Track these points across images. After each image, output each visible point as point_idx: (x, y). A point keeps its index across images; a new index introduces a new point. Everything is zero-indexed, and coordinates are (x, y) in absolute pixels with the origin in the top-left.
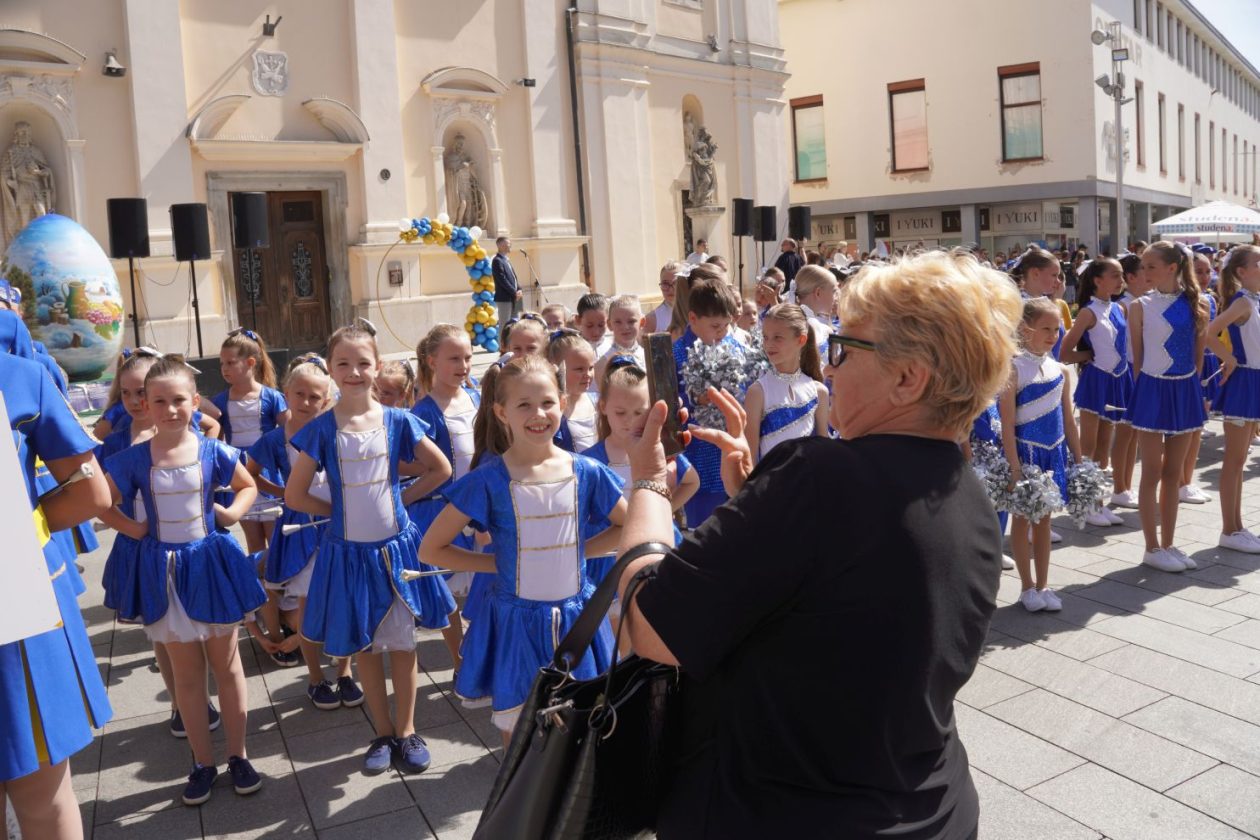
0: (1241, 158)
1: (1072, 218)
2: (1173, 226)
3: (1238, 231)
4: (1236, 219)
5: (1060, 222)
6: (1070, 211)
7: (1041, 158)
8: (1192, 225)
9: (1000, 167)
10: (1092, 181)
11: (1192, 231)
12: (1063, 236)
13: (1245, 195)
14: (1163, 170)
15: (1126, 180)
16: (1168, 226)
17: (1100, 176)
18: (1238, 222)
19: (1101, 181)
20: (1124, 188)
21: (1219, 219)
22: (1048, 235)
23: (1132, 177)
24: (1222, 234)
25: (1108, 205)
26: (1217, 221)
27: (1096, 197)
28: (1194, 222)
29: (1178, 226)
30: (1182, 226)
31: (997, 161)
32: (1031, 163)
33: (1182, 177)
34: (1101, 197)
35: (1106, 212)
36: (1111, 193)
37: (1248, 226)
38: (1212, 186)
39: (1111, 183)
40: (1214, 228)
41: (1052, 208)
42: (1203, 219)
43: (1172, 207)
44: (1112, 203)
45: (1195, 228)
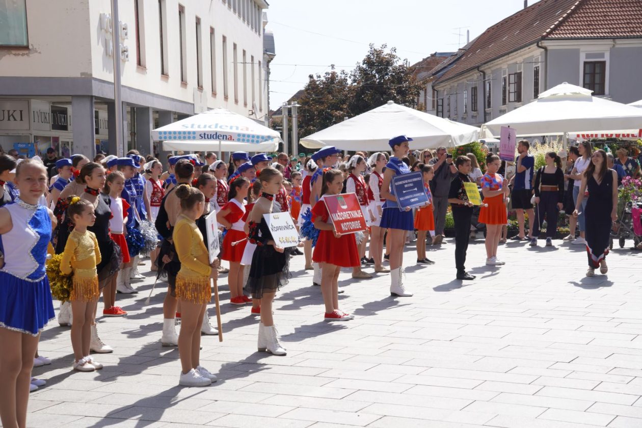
0: (240, 67)
1: (66, 119)
2: (175, 133)
3: (239, 140)
4: (237, 128)
5: (51, 123)
6: (64, 112)
7: (26, 48)
8: (194, 133)
10: (87, 79)
11: (194, 138)
12: (56, 139)
13: (245, 105)
14: (164, 73)
15: (124, 82)
16: (170, 133)
17: (95, 75)
18: (239, 131)
19: (96, 79)
20: (122, 89)
21: (221, 127)
22: (36, 138)
23: (131, 77)
24: (224, 143)
25: (106, 106)
26: (218, 129)
27: (92, 97)
28: (196, 129)
29: (180, 133)
30: (184, 133)
32: (14, 52)
33: (184, 82)
34: (97, 98)
35: (104, 115)
36: (109, 94)
37: (249, 136)
38: (214, 94)
39: (109, 83)
40: (216, 136)
41: (42, 107)
42: (205, 126)
43: (175, 113)
44: (110, 105)
45: (197, 136)
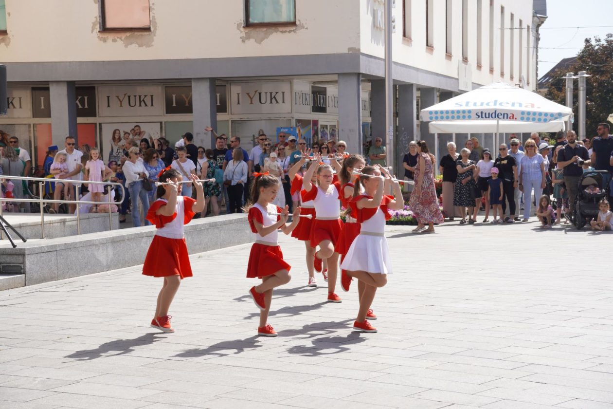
1: (325, 100)
2: (447, 112)
3: (522, 119)
4: (520, 105)
5: (311, 105)
6: (323, 92)
7: (294, 24)
8: (469, 111)
9: (243, 32)
10: (355, 55)
11: (470, 117)
12: (315, 122)
14: (429, 45)
16: (442, 112)
17: (363, 50)
18: (523, 109)
19: (364, 54)
21: (501, 104)
22: (298, 121)
23: (401, 54)
24: (503, 122)
26: (498, 107)
27: (359, 74)
28: (471, 107)
29: (453, 112)
30: (458, 112)
31: (238, 26)
32: (281, 29)
33: (449, 55)
34: (364, 75)
37: (534, 114)
38: (479, 66)
40: (495, 115)
41: (303, 87)
42: (482, 104)
44: (377, 84)
45: (473, 115)
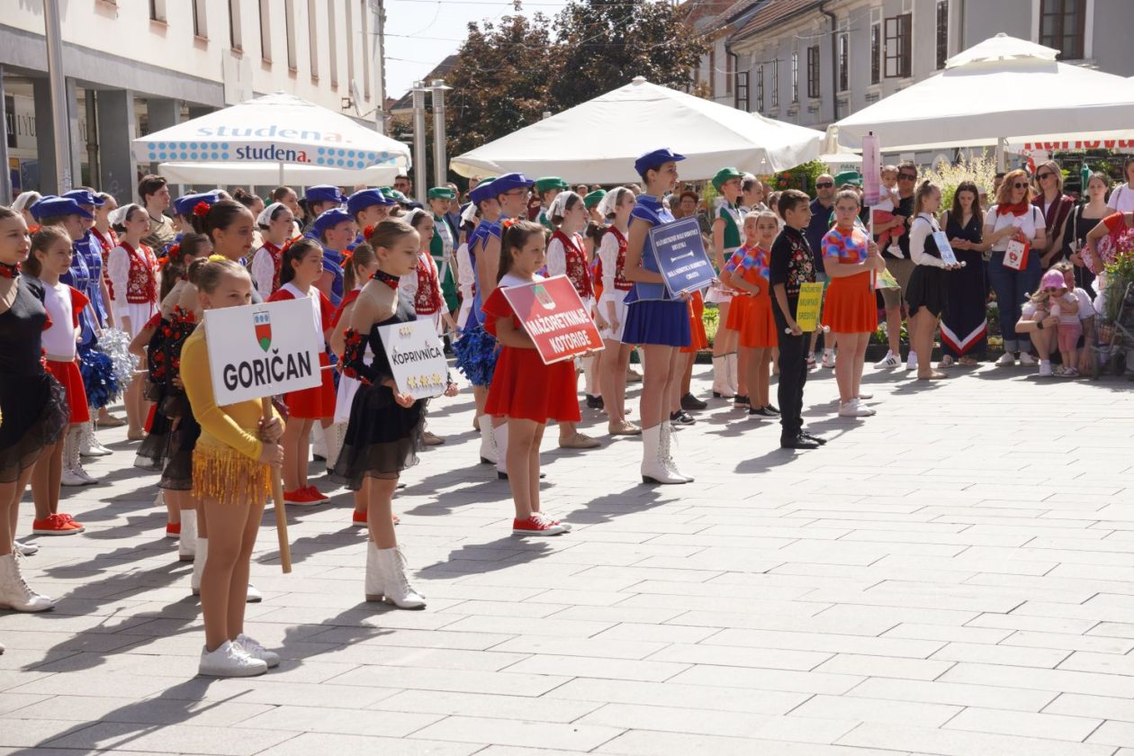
2: (183, 145)
3: (320, 162)
4: (317, 136)
8: (225, 145)
11: (225, 157)
13: (334, 86)
14: (155, 16)
15: (67, 34)
16: (173, 145)
18: (322, 143)
19: (7, 28)
20: (64, 51)
21: (282, 133)
23: (83, 25)
25: (30, 87)
26: (277, 138)
28: (228, 137)
29: (194, 145)
30: (204, 145)
33: (200, 36)
34: (8, 68)
35: (25, 106)
36: (35, 60)
37: (342, 152)
38: (267, 62)
39: (34, 35)
40: (272, 152)
42: (248, 132)
43: (183, 103)
44: (40, 83)
45: (232, 152)
